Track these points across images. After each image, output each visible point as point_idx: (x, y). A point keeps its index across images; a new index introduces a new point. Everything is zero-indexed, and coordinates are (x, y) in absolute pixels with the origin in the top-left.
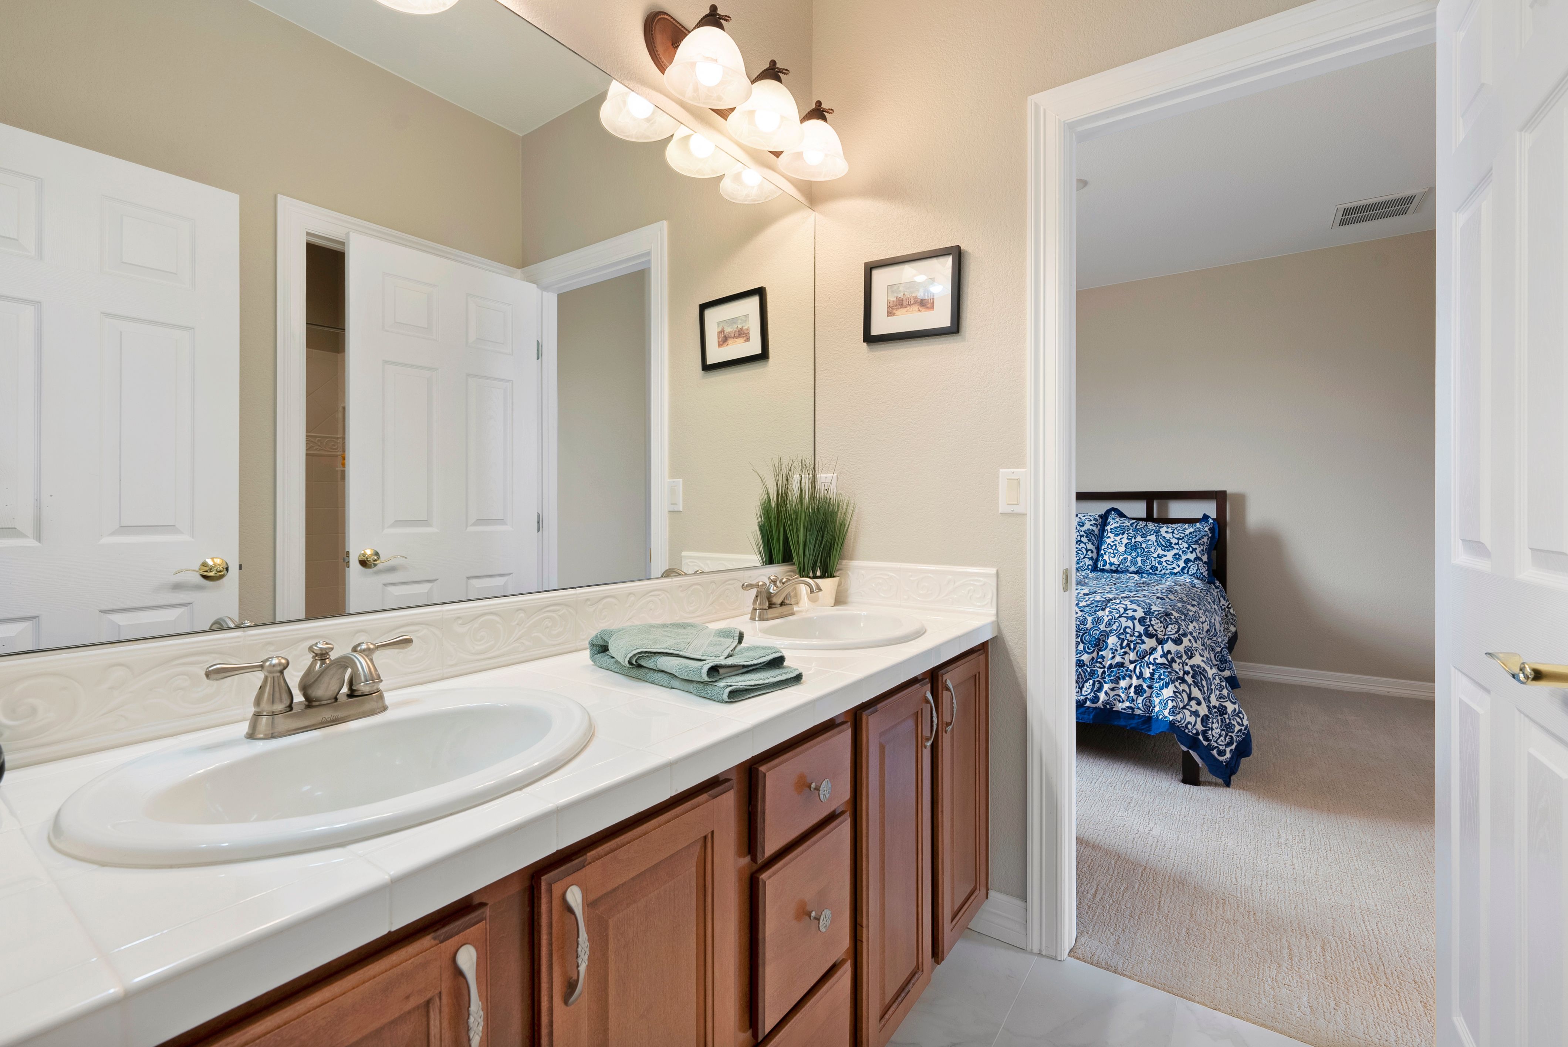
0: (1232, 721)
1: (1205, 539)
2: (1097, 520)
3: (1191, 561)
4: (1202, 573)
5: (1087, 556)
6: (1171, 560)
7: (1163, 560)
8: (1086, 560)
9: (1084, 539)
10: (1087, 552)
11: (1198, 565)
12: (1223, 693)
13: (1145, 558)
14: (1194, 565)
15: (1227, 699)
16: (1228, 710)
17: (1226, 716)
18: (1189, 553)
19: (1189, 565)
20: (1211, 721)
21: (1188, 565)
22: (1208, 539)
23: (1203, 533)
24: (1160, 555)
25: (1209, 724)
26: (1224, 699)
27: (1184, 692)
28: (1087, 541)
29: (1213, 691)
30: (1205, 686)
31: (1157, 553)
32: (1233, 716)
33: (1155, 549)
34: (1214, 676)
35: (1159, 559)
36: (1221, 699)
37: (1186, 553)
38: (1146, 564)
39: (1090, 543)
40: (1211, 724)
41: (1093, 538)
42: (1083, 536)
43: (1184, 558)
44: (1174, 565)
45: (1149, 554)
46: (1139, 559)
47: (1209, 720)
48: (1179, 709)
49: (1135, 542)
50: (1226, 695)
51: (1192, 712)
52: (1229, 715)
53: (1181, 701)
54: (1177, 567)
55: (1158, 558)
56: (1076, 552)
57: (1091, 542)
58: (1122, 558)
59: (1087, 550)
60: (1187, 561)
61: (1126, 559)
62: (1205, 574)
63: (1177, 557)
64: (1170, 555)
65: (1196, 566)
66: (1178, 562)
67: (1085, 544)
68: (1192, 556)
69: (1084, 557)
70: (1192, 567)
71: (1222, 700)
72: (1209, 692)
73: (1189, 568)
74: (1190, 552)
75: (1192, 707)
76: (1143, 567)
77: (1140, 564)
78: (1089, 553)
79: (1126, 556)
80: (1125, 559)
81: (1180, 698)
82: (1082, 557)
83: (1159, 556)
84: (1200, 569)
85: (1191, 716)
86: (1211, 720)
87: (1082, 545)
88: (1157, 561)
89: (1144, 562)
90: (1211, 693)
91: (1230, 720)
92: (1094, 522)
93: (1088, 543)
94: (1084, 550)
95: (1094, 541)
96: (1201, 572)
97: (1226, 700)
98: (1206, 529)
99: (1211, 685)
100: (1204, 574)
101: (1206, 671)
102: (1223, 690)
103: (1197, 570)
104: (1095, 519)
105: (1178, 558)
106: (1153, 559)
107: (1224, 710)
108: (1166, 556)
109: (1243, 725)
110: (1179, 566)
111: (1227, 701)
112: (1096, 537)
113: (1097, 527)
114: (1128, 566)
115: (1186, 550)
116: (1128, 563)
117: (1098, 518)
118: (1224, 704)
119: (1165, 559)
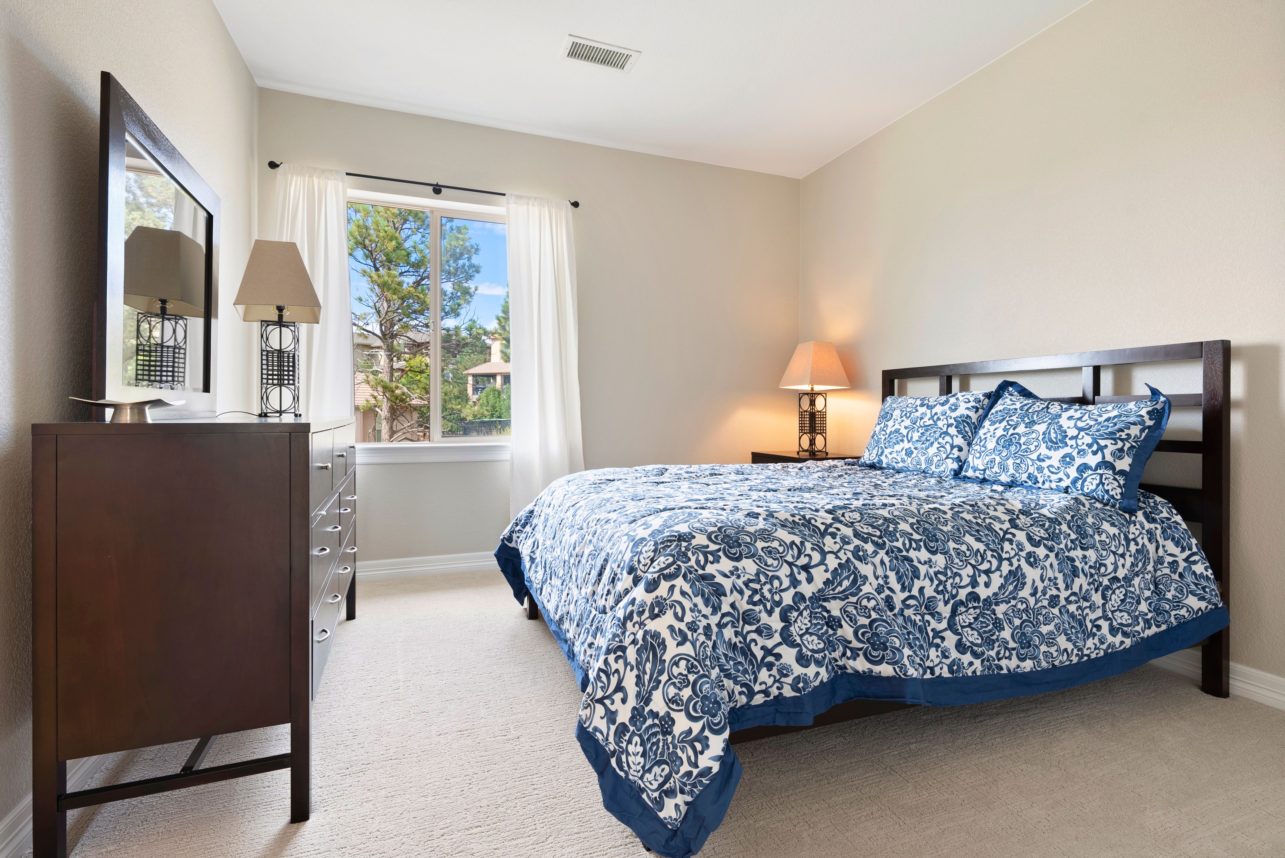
0: (679, 751)
1: (1135, 431)
2: (980, 401)
3: (1090, 468)
4: (1107, 492)
5: (951, 456)
6: (1057, 464)
7: (1044, 465)
8: (949, 461)
9: (953, 431)
10: (952, 449)
11: (1101, 475)
12: (681, 693)
13: (1018, 461)
14: (1094, 476)
15: (683, 707)
16: (674, 728)
17: (670, 738)
18: (1090, 454)
19: (1085, 476)
20: (627, 738)
21: (1082, 476)
22: (1142, 431)
23: (1132, 419)
24: (1041, 457)
25: (622, 743)
26: (678, 705)
27: (616, 675)
28: (956, 433)
29: (661, 686)
30: (648, 671)
31: (1037, 453)
32: (682, 741)
33: (1036, 446)
34: (677, 658)
35: (1039, 463)
36: (673, 704)
37: (1085, 453)
38: (1020, 471)
39: (960, 436)
40: (625, 743)
41: (967, 429)
42: (951, 425)
43: (1078, 461)
44: (1061, 475)
45: (1025, 454)
46: (1010, 462)
47: (625, 735)
48: (591, 700)
49: (1012, 434)
50: (685, 699)
51: (609, 712)
52: (674, 737)
53: (602, 688)
54: (1065, 478)
55: (1037, 462)
56: (938, 448)
57: (962, 434)
58: (988, 458)
59: (952, 447)
60: (1084, 468)
61: (993, 461)
62: (1117, 492)
63: (1067, 460)
64: (1057, 455)
65: (1098, 478)
66: (1068, 470)
67: (952, 437)
68: (1093, 460)
69: (947, 457)
70: (1089, 479)
71: (674, 707)
72: (651, 685)
73: (1085, 480)
74: (1092, 451)
75: (613, 703)
76: (1017, 475)
77: (1012, 471)
78: (955, 451)
79: (993, 456)
80: (991, 462)
81: (602, 682)
82: (944, 456)
83: (1039, 459)
84: (1103, 484)
85: (602, 718)
86: (628, 735)
87: (948, 439)
88: (1036, 466)
89: (1017, 466)
90: (656, 688)
91: (675, 747)
92: (973, 404)
93: (957, 437)
94: (948, 447)
95: (967, 432)
96: (1106, 488)
97: (680, 708)
98: (1143, 412)
99: (661, 673)
100: (1111, 493)
101: (666, 646)
102: (685, 689)
103: (1098, 485)
104: (978, 401)
105: (1069, 463)
106: (1030, 463)
107: (669, 726)
108: (1050, 458)
109: (696, 766)
110: (1068, 477)
111: (681, 710)
112: (973, 427)
113: (976, 412)
114: (996, 473)
115: (1087, 448)
116: (996, 469)
117: (982, 398)
118: (673, 715)
119: (1048, 462)
